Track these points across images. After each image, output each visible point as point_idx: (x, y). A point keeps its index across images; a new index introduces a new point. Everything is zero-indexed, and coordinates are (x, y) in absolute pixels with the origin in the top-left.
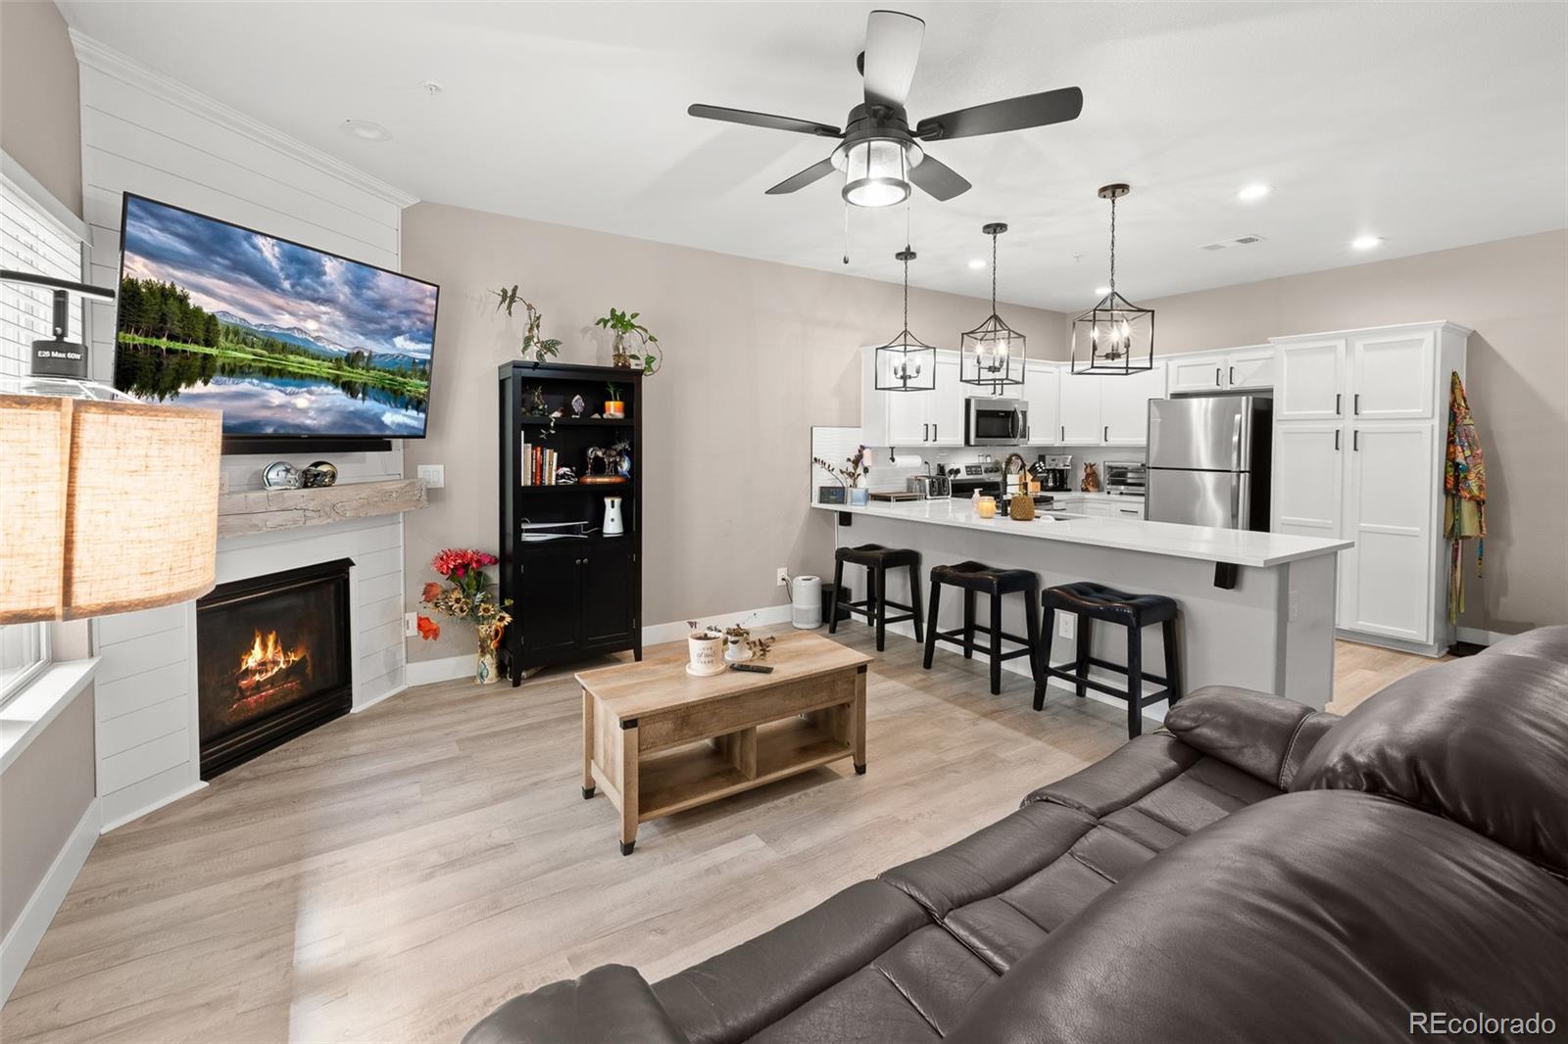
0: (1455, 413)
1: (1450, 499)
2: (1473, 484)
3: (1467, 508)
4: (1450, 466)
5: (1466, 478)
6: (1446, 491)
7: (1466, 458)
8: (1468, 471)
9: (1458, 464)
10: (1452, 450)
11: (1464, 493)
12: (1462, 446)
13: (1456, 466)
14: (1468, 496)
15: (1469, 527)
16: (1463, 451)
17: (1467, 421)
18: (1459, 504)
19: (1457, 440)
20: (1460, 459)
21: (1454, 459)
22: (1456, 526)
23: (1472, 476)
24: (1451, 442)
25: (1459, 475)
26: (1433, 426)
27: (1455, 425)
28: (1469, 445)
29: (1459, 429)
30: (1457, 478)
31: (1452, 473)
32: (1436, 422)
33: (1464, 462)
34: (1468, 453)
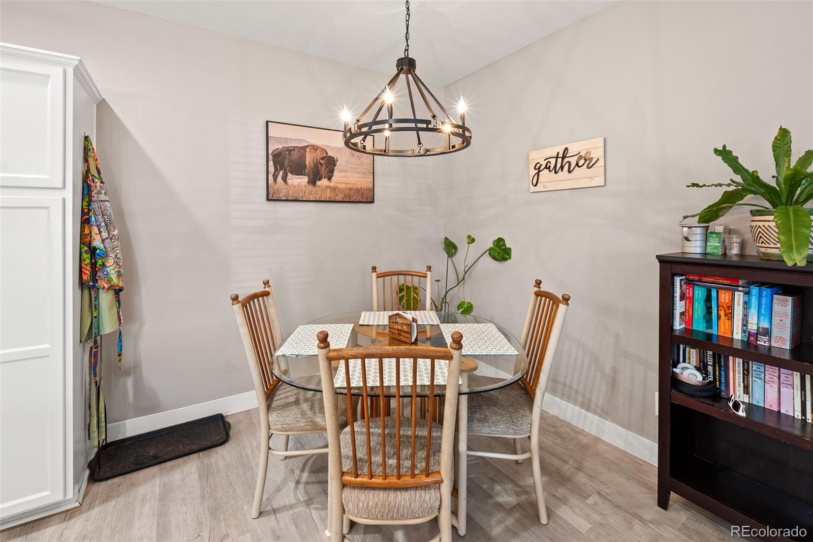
0: (89, 186)
1: (86, 292)
2: (112, 270)
3: (106, 299)
4: (86, 252)
5: (104, 265)
6: (82, 284)
7: (103, 241)
8: (106, 255)
9: (95, 249)
10: (87, 231)
11: (102, 283)
12: (99, 227)
13: (93, 251)
14: (106, 286)
15: (108, 325)
16: (100, 232)
17: (102, 197)
18: (97, 298)
19: (93, 219)
20: (97, 243)
21: (90, 243)
22: (95, 325)
23: (110, 262)
24: (85, 221)
25: (96, 262)
26: (64, 200)
27: (90, 202)
28: (106, 224)
29: (95, 206)
30: (93, 265)
31: (88, 261)
32: (68, 194)
33: (102, 246)
34: (105, 235)
